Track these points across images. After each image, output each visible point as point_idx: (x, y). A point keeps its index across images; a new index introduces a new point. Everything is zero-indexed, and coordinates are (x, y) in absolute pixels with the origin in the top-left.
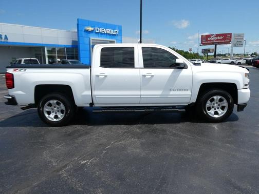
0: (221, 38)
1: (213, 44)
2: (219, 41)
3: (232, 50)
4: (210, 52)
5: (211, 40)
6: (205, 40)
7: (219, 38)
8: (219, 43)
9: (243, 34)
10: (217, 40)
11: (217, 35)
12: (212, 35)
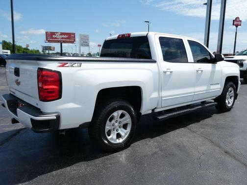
0: (66, 36)
1: (58, 42)
2: (64, 40)
3: (80, 50)
4: (51, 50)
5: (56, 38)
6: (50, 37)
7: (63, 36)
8: (65, 42)
9: (88, 36)
10: (63, 38)
11: (62, 34)
12: (57, 33)
